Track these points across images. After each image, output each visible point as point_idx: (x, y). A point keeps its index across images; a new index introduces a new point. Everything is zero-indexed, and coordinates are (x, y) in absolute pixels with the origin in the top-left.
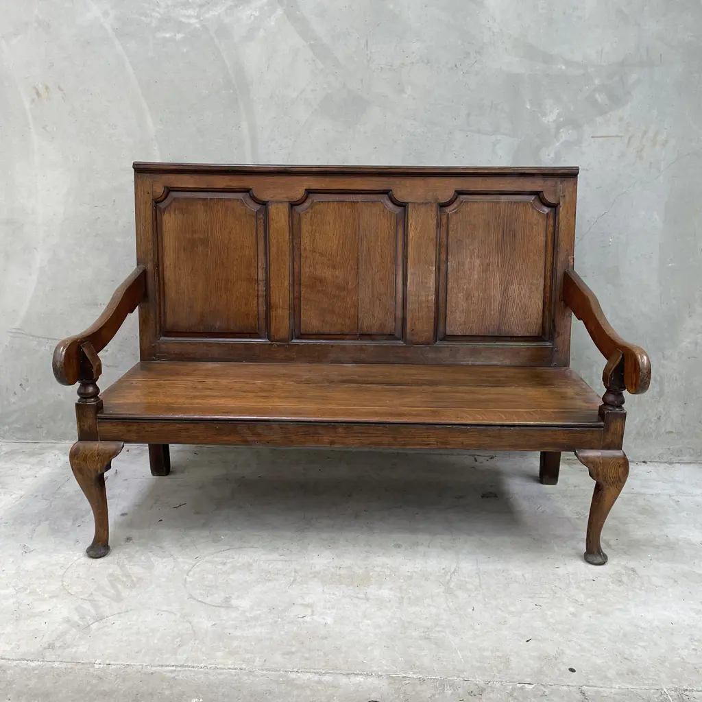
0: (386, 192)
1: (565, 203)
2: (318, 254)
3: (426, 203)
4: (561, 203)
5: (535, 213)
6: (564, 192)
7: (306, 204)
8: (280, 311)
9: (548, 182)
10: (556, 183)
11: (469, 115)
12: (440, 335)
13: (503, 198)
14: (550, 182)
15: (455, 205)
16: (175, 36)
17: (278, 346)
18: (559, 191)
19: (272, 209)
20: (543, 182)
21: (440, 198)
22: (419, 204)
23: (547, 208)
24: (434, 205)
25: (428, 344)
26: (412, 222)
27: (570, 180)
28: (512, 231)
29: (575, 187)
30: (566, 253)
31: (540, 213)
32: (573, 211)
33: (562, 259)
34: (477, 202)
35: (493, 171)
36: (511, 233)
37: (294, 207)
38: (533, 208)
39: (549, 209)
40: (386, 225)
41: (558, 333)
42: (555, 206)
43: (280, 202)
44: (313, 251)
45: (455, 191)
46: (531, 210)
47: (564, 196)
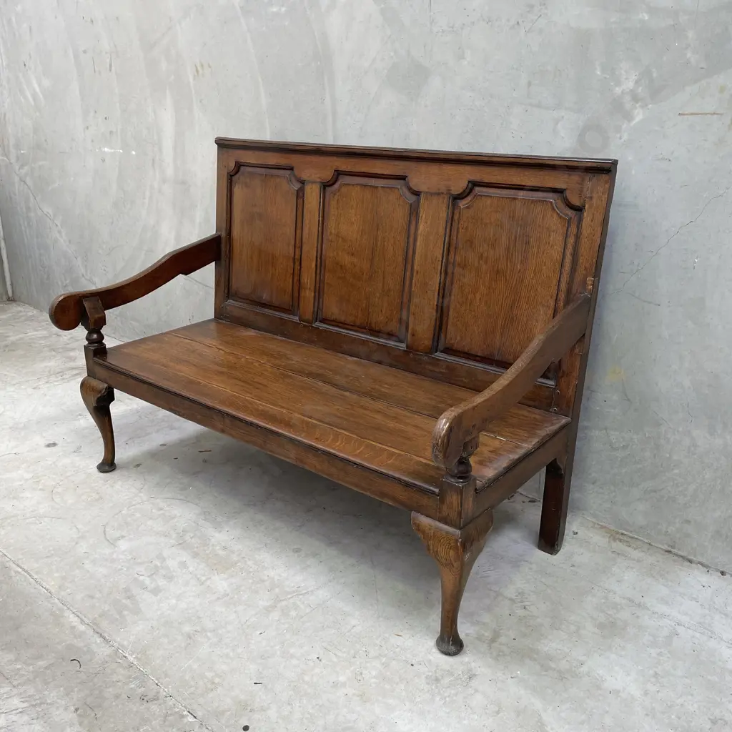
0: (403, 178)
1: (591, 206)
2: (340, 239)
3: (439, 194)
4: (587, 206)
5: (555, 215)
6: (592, 192)
7: (336, 186)
8: (308, 292)
9: (573, 177)
10: (583, 180)
11: (529, 84)
12: (441, 347)
13: (521, 194)
14: (575, 177)
15: (469, 198)
16: (280, 9)
17: (305, 326)
18: (585, 190)
19: (308, 188)
20: (566, 176)
21: (452, 188)
22: (432, 194)
23: (572, 211)
24: (446, 197)
25: (427, 353)
26: (423, 214)
27: (604, 177)
28: (526, 236)
29: (607, 186)
30: (584, 272)
31: (561, 217)
32: (599, 218)
33: (579, 279)
34: (491, 197)
35: (508, 160)
36: (525, 238)
37: (327, 188)
38: (554, 209)
39: (574, 212)
40: (400, 215)
41: (563, 372)
42: (579, 209)
43: (313, 182)
44: (337, 235)
45: (469, 182)
46: (549, 212)
47: (591, 198)
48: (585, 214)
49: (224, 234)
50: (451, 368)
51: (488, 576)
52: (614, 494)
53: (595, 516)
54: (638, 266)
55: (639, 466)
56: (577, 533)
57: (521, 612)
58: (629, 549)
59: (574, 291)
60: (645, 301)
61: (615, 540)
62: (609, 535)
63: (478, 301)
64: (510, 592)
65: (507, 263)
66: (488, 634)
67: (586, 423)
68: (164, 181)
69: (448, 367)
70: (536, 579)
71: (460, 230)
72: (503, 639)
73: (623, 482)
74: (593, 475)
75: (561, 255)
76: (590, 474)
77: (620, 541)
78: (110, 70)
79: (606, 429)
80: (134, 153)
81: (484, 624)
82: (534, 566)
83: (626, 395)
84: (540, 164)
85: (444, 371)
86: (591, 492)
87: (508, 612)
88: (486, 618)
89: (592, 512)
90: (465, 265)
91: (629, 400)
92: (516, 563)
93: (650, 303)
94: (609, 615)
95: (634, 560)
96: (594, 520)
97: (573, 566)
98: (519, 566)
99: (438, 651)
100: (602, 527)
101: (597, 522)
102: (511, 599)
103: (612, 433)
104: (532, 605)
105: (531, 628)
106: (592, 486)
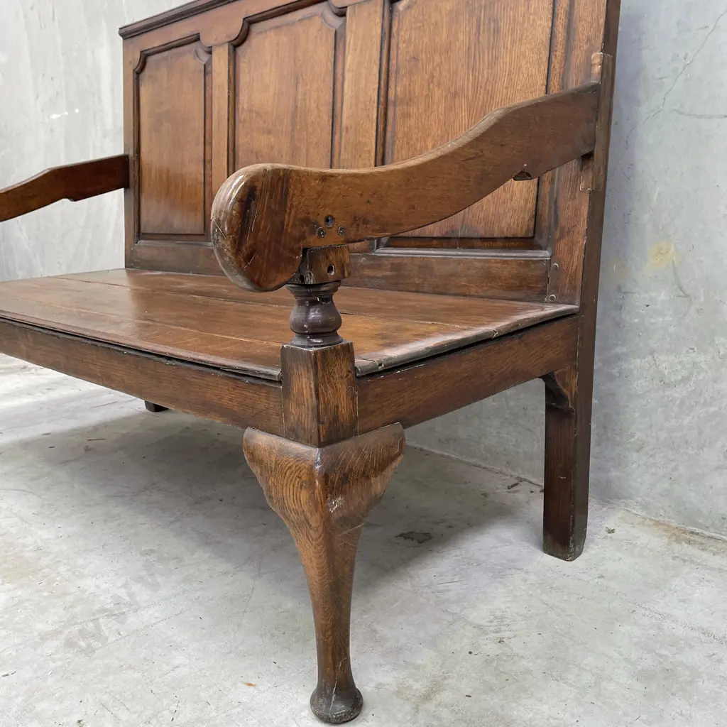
3: (369, 1)
7: (248, 41)
19: (216, 58)
22: (360, 5)
25: (365, 252)
26: (350, 39)
28: (494, 21)
30: (586, 47)
36: (492, 24)
37: (237, 48)
40: (323, 52)
41: (563, 229)
43: (221, 44)
44: (251, 111)
49: (131, 153)
50: (397, 266)
51: (448, 591)
52: (673, 464)
53: (645, 507)
54: (685, 58)
55: (712, 409)
56: (613, 531)
57: (492, 649)
58: (705, 555)
60: (700, 117)
61: (678, 541)
62: (669, 534)
64: (480, 615)
65: (469, 74)
66: (419, 687)
67: (619, 350)
68: (105, 136)
69: (394, 266)
70: (531, 595)
71: (401, 45)
72: (446, 696)
73: (687, 442)
74: (638, 435)
75: (548, 31)
76: (632, 436)
77: (689, 542)
78: (54, 19)
79: (652, 353)
80: (77, 111)
81: (417, 668)
82: (532, 578)
83: (681, 288)
85: (388, 273)
86: (635, 466)
87: (468, 649)
88: (426, 658)
89: (639, 499)
90: (410, 99)
91: (687, 296)
92: (500, 572)
93: (710, 117)
94: (661, 656)
95: (712, 569)
96: (644, 514)
97: (602, 577)
98: (503, 577)
99: (313, 715)
100: (658, 523)
101: (648, 516)
102: (480, 627)
103: (662, 358)
104: (515, 636)
105: (505, 677)
106: (635, 455)
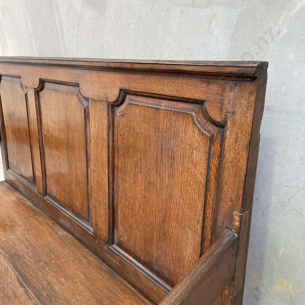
0: (77, 85)
1: (234, 124)
3: (100, 101)
4: (229, 123)
5: (196, 131)
6: (234, 106)
10: (224, 89)
12: (116, 240)
14: (215, 87)
15: (123, 106)
17: (40, 197)
18: (226, 102)
19: (29, 93)
20: (204, 85)
22: (96, 101)
23: (214, 127)
24: (106, 104)
25: (106, 243)
27: (250, 87)
29: (253, 98)
30: (229, 203)
31: (203, 134)
32: (244, 140)
33: (224, 211)
34: (138, 105)
35: (147, 67)
37: (39, 92)
38: (194, 124)
39: (217, 128)
40: (79, 118)
42: (222, 126)
43: (31, 88)
45: (120, 90)
46: (191, 127)
47: (233, 113)
48: (228, 133)
59: (219, 224)
63: (138, 207)
69: (120, 262)
71: (119, 137)
84: (177, 70)
85: (118, 264)
